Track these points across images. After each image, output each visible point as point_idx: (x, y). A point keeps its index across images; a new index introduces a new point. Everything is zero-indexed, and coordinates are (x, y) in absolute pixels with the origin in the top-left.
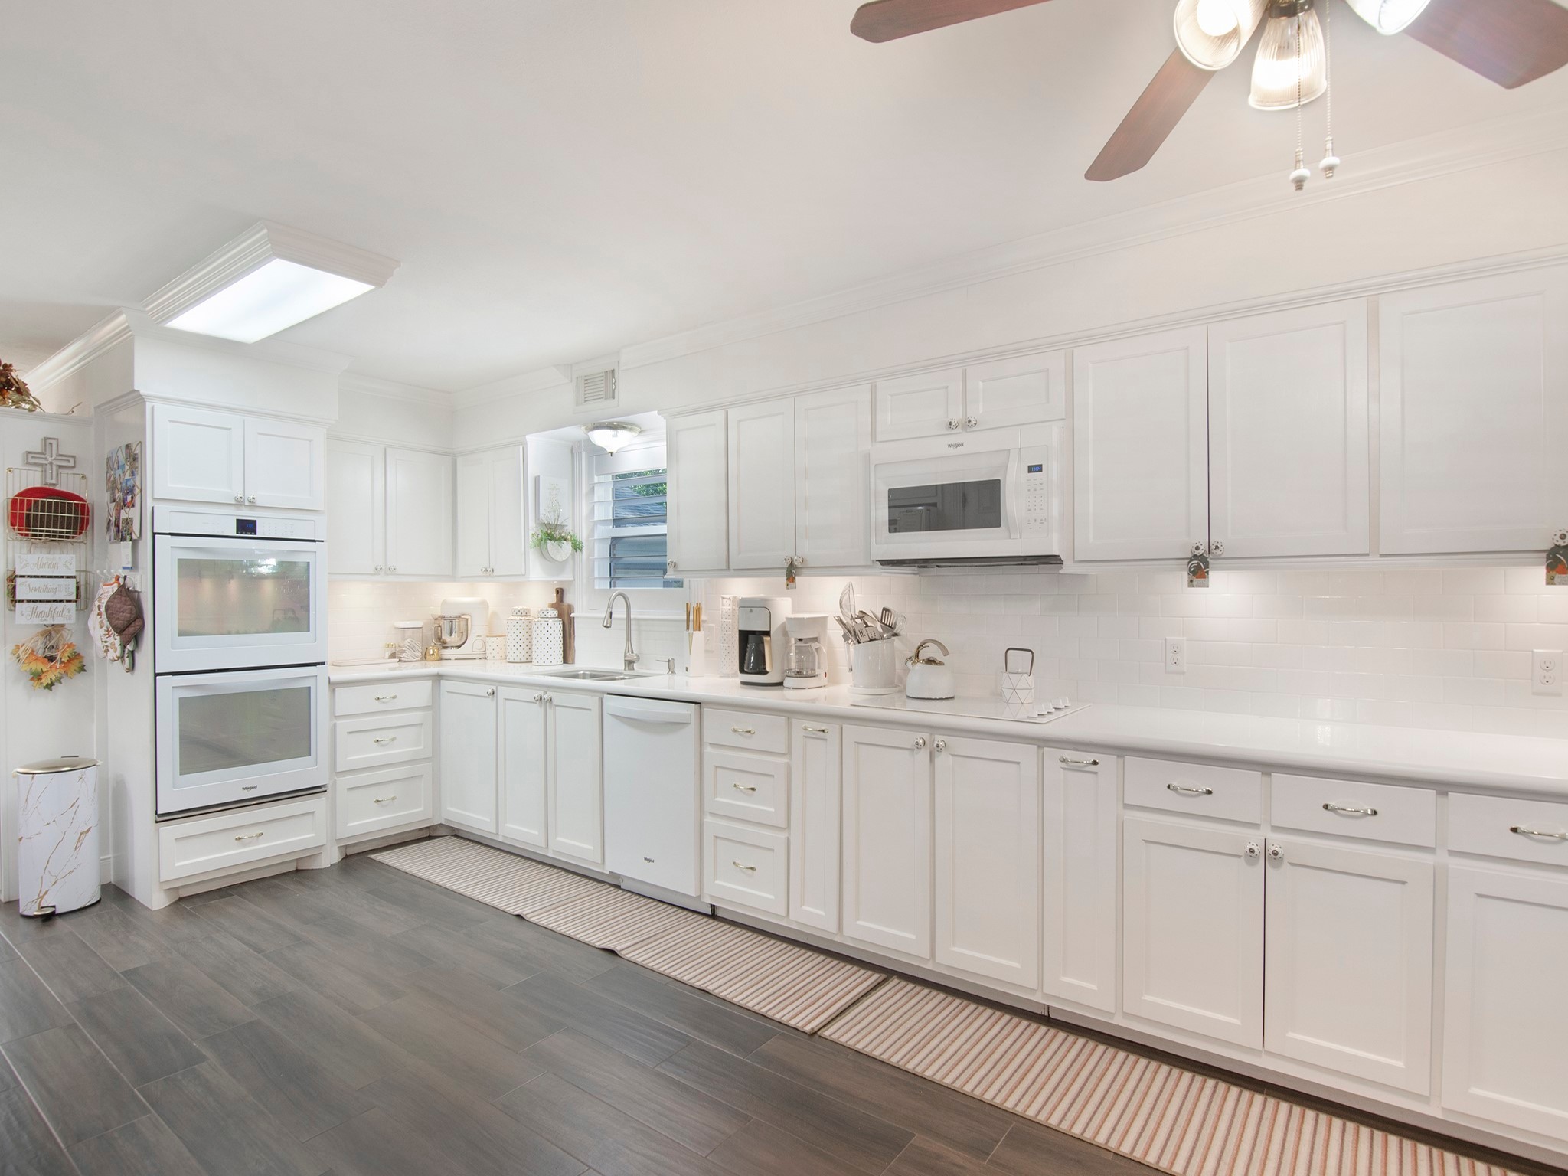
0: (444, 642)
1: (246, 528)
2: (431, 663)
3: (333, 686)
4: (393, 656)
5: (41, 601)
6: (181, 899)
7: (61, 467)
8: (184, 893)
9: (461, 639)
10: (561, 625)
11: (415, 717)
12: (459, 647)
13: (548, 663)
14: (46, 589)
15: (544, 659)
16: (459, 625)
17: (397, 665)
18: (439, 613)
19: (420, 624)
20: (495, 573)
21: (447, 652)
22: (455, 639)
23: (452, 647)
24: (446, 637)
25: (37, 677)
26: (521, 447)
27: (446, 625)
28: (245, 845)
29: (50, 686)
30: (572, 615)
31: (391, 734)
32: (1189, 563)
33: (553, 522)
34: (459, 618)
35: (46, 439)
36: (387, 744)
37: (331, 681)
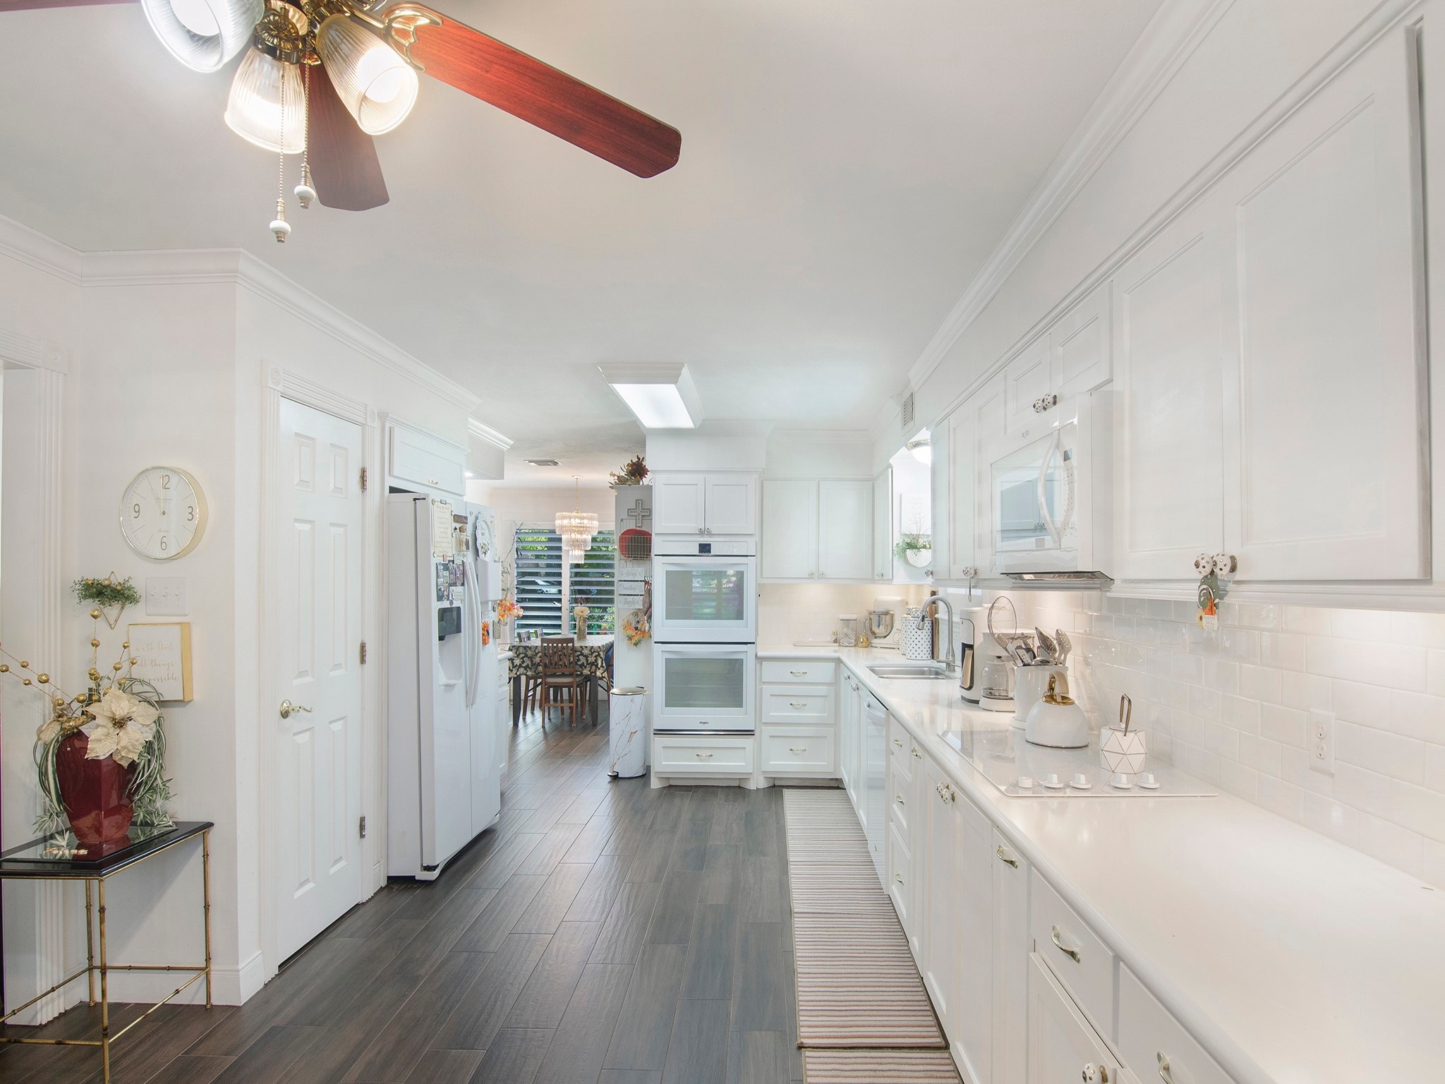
0: (874, 633)
1: (705, 549)
2: (861, 649)
3: (760, 660)
4: (835, 641)
5: (628, 595)
6: (670, 786)
7: (643, 516)
8: (672, 783)
9: (886, 631)
10: (930, 624)
11: (823, 690)
12: (885, 637)
13: (919, 657)
14: (631, 588)
15: (916, 654)
16: (885, 619)
17: (837, 648)
18: (872, 609)
19: (854, 617)
20: (884, 578)
21: (875, 641)
22: (880, 631)
23: (880, 637)
24: (875, 629)
25: (630, 638)
26: (890, 470)
27: (875, 618)
28: (701, 761)
29: (636, 644)
30: (936, 616)
31: (802, 701)
32: (1199, 587)
33: (915, 533)
34: (887, 613)
35: (637, 500)
36: (799, 708)
37: (758, 655)
